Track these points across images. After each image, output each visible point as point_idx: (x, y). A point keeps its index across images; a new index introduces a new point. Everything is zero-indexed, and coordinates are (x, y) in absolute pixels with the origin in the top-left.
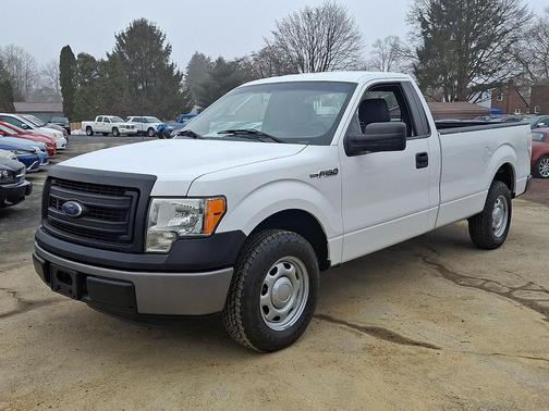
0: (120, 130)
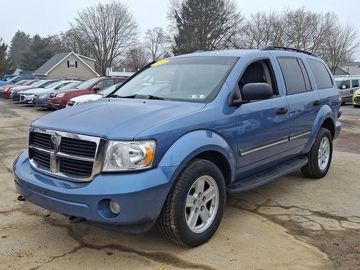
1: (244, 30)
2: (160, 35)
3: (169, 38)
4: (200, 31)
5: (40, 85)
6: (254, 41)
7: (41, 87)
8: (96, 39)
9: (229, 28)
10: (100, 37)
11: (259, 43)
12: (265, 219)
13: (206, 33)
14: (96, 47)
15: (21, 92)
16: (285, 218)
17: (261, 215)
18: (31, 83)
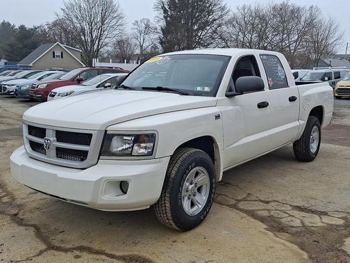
1: (230, 22)
2: (147, 26)
3: (156, 29)
4: (187, 23)
5: (23, 75)
6: (240, 34)
7: (24, 77)
8: (83, 30)
9: (215, 20)
10: (87, 28)
11: (245, 36)
12: (245, 215)
13: (193, 24)
14: (83, 37)
15: (4, 83)
16: (265, 214)
17: (241, 210)
18: (14, 74)
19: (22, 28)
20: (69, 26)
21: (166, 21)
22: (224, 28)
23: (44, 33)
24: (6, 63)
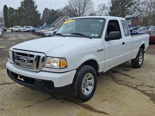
0: (21, 30)
1: (143, 3)
2: (104, 7)
3: (107, 8)
4: (122, 4)
5: (52, 29)
6: (148, 8)
7: (52, 30)
8: (76, 10)
9: (136, 2)
10: (78, 9)
12: (140, 92)
13: (125, 5)
14: (76, 13)
15: (44, 32)
16: (150, 92)
18: (49, 29)
19: (53, 10)
20: (71, 8)
21: (112, 4)
22: (140, 6)
23: (61, 12)
24: (46, 25)
